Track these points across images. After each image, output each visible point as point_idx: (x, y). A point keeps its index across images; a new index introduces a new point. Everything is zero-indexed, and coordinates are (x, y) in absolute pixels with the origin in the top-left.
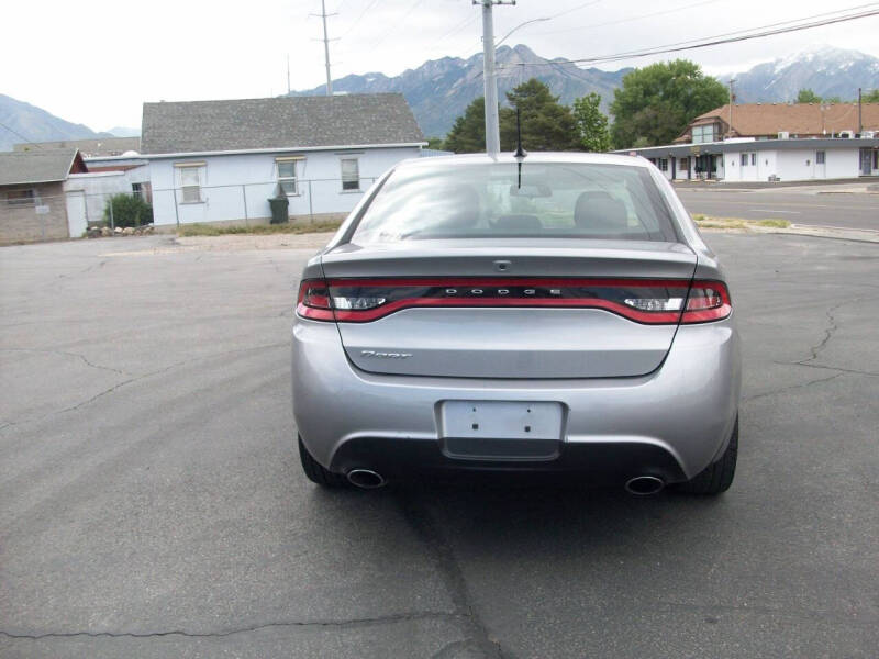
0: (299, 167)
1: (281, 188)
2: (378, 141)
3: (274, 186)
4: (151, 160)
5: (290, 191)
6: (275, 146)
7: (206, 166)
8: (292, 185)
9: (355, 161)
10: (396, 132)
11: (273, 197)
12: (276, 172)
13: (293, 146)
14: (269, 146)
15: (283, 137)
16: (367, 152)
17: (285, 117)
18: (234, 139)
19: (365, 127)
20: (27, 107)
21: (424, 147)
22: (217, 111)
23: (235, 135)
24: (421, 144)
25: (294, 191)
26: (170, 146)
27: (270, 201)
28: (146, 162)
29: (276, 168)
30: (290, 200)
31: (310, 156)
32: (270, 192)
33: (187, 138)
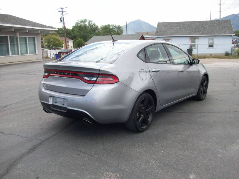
0: (196, 40)
1: (191, 46)
2: (220, 34)
3: (189, 46)
4: (157, 37)
5: (193, 47)
6: (190, 34)
7: (171, 39)
8: (194, 45)
9: (213, 39)
10: (226, 31)
11: (188, 48)
12: (190, 42)
13: (195, 34)
14: (189, 34)
15: (193, 32)
16: (216, 37)
17: (195, 27)
18: (179, 32)
19: (217, 30)
20: (145, 23)
21: (233, 36)
22: (177, 25)
23: (180, 31)
24: (233, 35)
25: (195, 47)
26: (163, 34)
27: (187, 49)
28: (156, 38)
29: (190, 41)
30: (193, 49)
31: (199, 37)
32: (188, 47)
33: (167, 32)
